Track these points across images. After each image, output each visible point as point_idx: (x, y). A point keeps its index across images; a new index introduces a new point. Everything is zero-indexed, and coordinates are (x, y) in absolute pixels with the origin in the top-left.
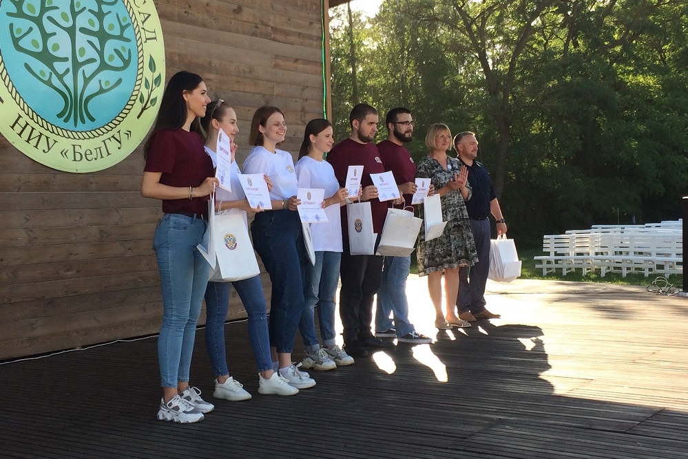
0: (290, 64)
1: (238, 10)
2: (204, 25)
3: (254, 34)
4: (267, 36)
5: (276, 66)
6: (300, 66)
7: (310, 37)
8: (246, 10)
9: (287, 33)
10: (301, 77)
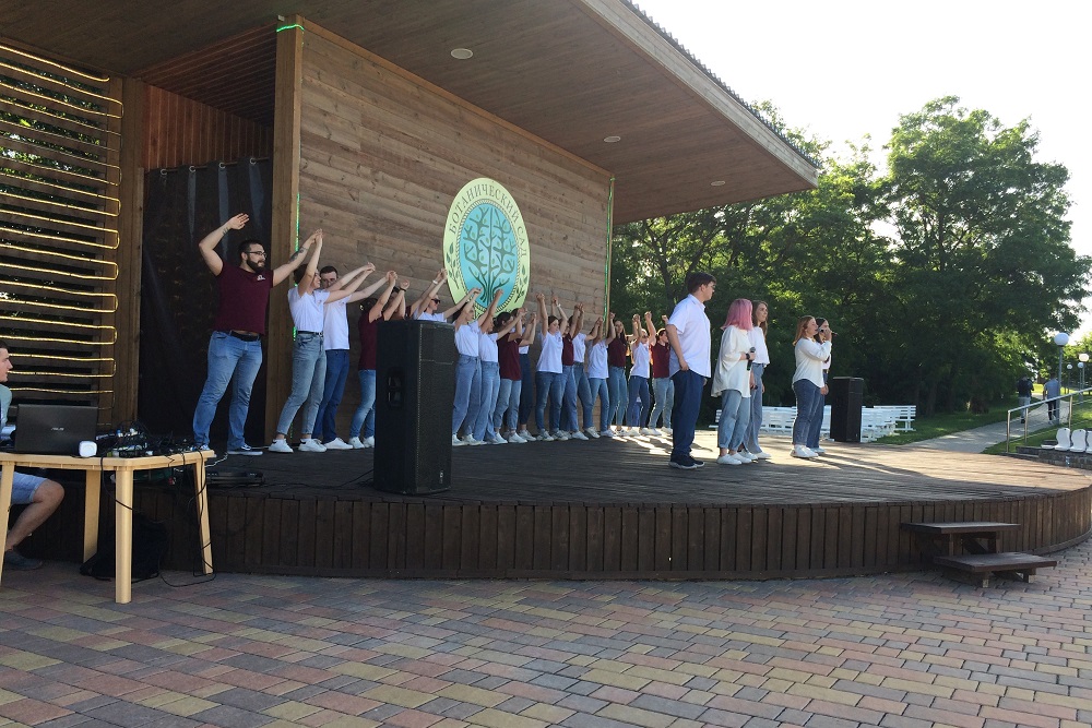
0: (589, 273)
1: (565, 238)
2: (549, 247)
3: (573, 254)
4: (578, 255)
5: (582, 274)
6: (594, 275)
7: (600, 256)
8: (570, 239)
9: (588, 253)
10: (594, 282)
